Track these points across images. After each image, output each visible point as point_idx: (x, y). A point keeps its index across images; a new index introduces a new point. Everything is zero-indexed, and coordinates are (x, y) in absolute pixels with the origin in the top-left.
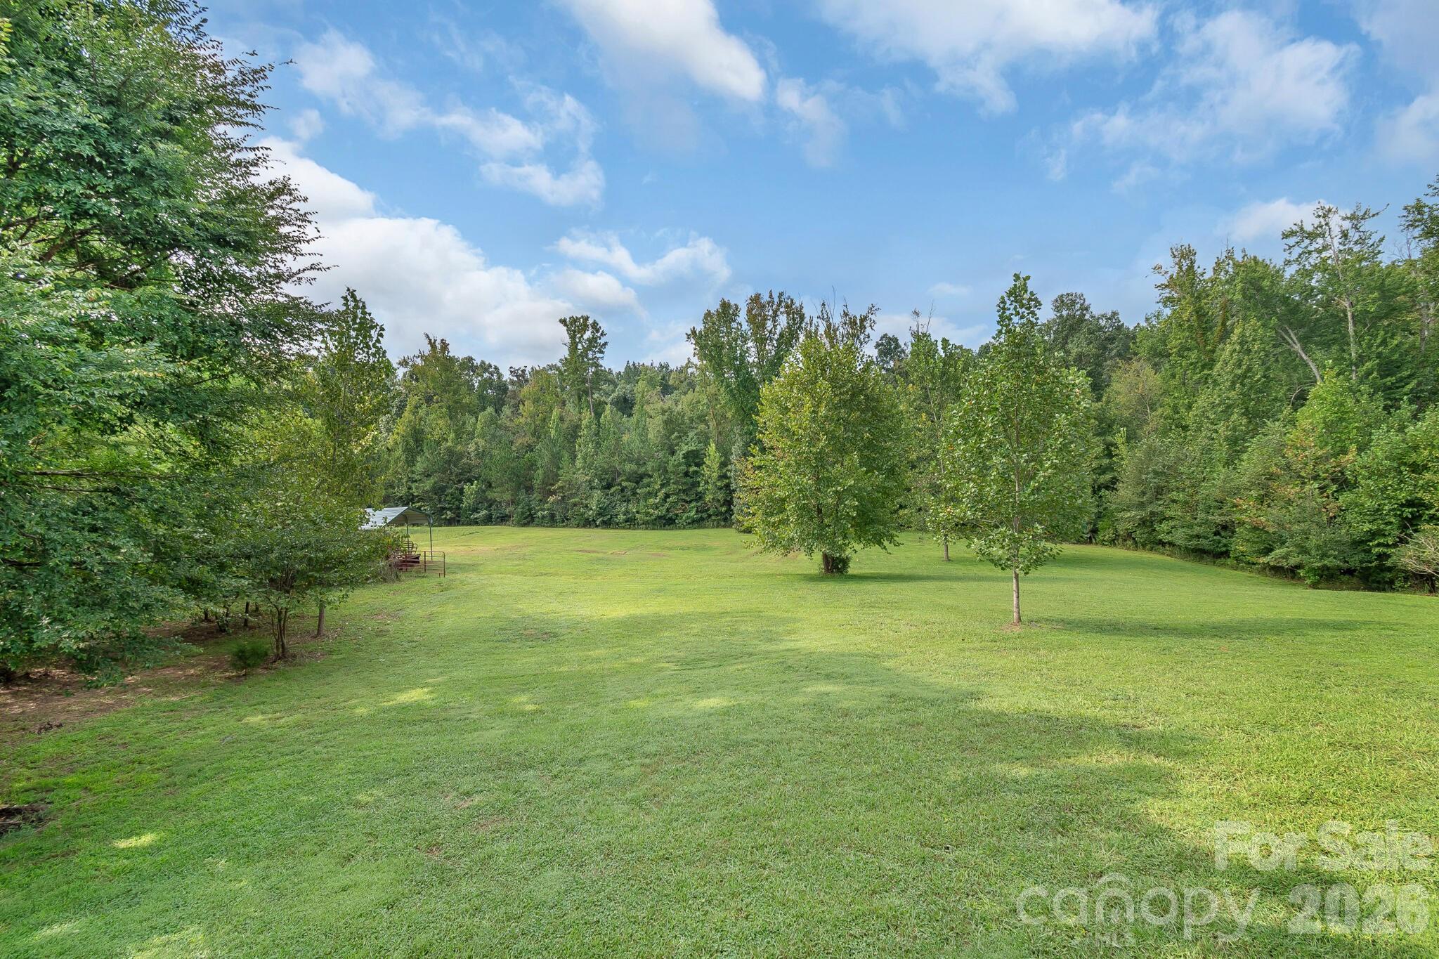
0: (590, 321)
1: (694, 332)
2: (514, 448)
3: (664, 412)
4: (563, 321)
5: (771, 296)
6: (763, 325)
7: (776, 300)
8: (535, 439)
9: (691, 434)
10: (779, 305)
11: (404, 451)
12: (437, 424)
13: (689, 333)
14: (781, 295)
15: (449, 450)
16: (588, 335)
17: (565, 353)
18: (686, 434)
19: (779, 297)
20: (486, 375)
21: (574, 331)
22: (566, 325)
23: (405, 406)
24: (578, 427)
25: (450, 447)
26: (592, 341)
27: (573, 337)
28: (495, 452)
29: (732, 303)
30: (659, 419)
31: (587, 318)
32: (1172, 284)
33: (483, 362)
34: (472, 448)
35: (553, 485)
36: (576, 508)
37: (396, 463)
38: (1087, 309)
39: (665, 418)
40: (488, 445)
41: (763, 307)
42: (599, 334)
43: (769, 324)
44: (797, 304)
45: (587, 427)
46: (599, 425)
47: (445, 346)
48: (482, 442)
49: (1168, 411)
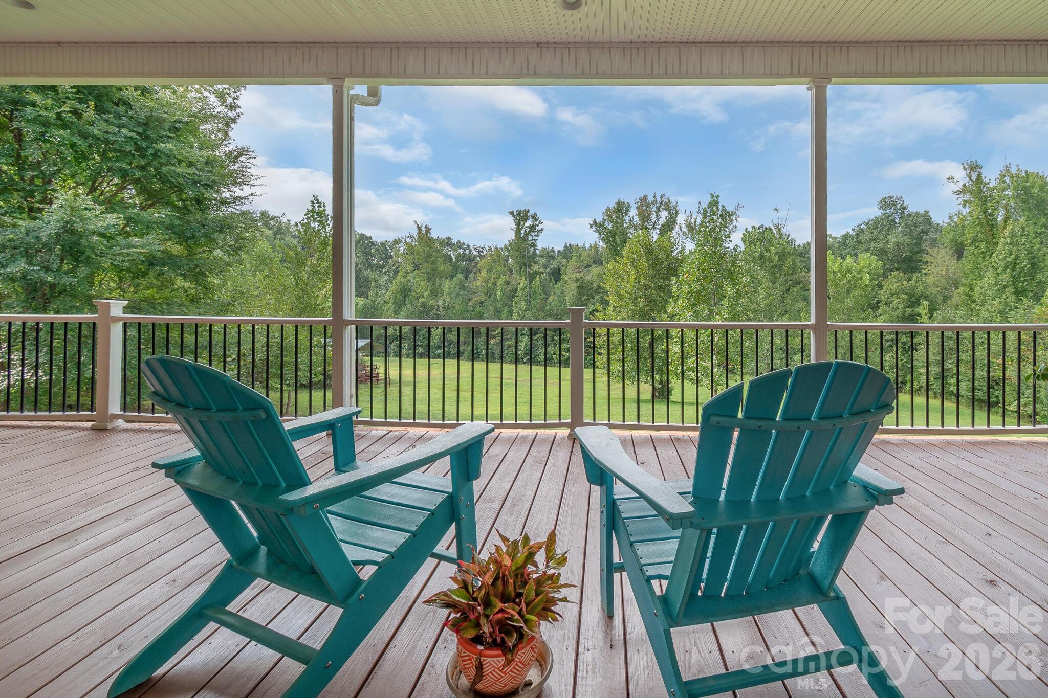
0: (531, 213)
1: (595, 223)
2: (471, 304)
3: (577, 280)
4: (511, 213)
5: (655, 197)
6: (649, 217)
7: (659, 200)
8: (487, 298)
9: (597, 297)
10: (661, 203)
11: (393, 304)
12: (420, 285)
13: (592, 223)
14: (662, 196)
15: (424, 304)
16: (529, 223)
17: (512, 235)
18: (593, 297)
19: (661, 198)
20: (461, 251)
21: (519, 220)
22: (513, 216)
23: (398, 272)
24: (517, 290)
25: (424, 301)
26: (532, 228)
27: (518, 225)
28: (457, 306)
29: (626, 202)
30: (574, 286)
31: (528, 212)
32: (964, 190)
33: (459, 241)
34: (440, 302)
35: (495, 331)
36: (510, 349)
37: (387, 311)
38: (905, 208)
39: (578, 284)
40: (453, 301)
41: (648, 205)
42: (537, 223)
43: (654, 218)
44: (674, 203)
45: (522, 290)
46: (530, 288)
47: (428, 230)
48: (448, 299)
49: (967, 289)
